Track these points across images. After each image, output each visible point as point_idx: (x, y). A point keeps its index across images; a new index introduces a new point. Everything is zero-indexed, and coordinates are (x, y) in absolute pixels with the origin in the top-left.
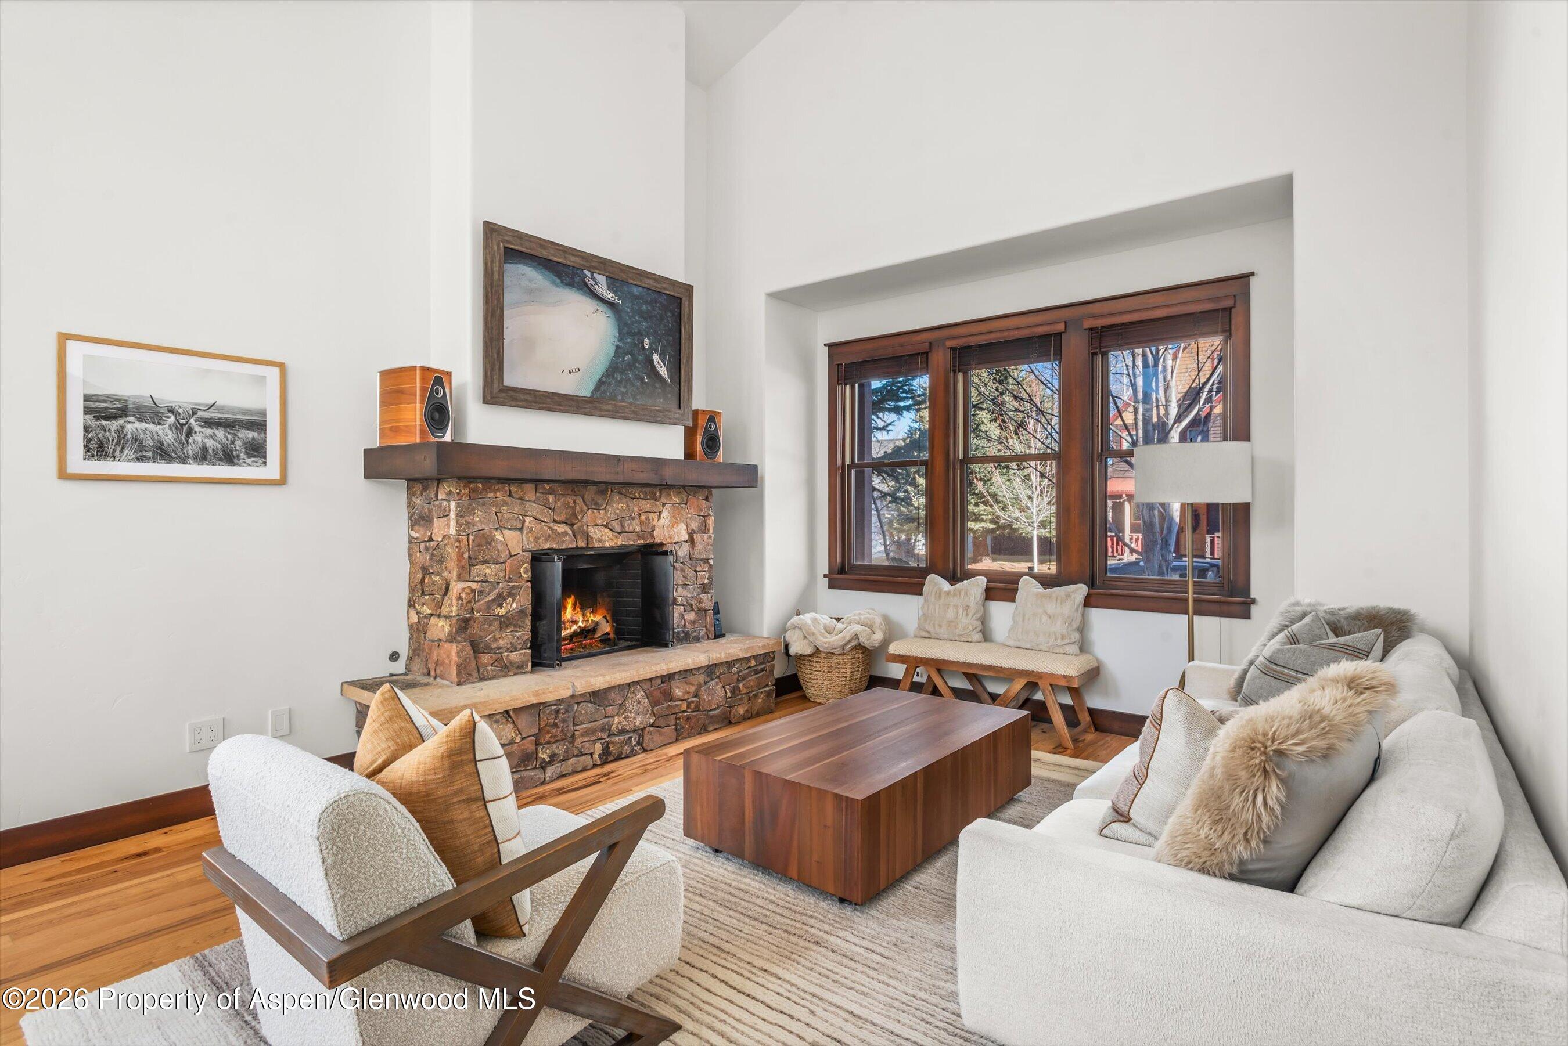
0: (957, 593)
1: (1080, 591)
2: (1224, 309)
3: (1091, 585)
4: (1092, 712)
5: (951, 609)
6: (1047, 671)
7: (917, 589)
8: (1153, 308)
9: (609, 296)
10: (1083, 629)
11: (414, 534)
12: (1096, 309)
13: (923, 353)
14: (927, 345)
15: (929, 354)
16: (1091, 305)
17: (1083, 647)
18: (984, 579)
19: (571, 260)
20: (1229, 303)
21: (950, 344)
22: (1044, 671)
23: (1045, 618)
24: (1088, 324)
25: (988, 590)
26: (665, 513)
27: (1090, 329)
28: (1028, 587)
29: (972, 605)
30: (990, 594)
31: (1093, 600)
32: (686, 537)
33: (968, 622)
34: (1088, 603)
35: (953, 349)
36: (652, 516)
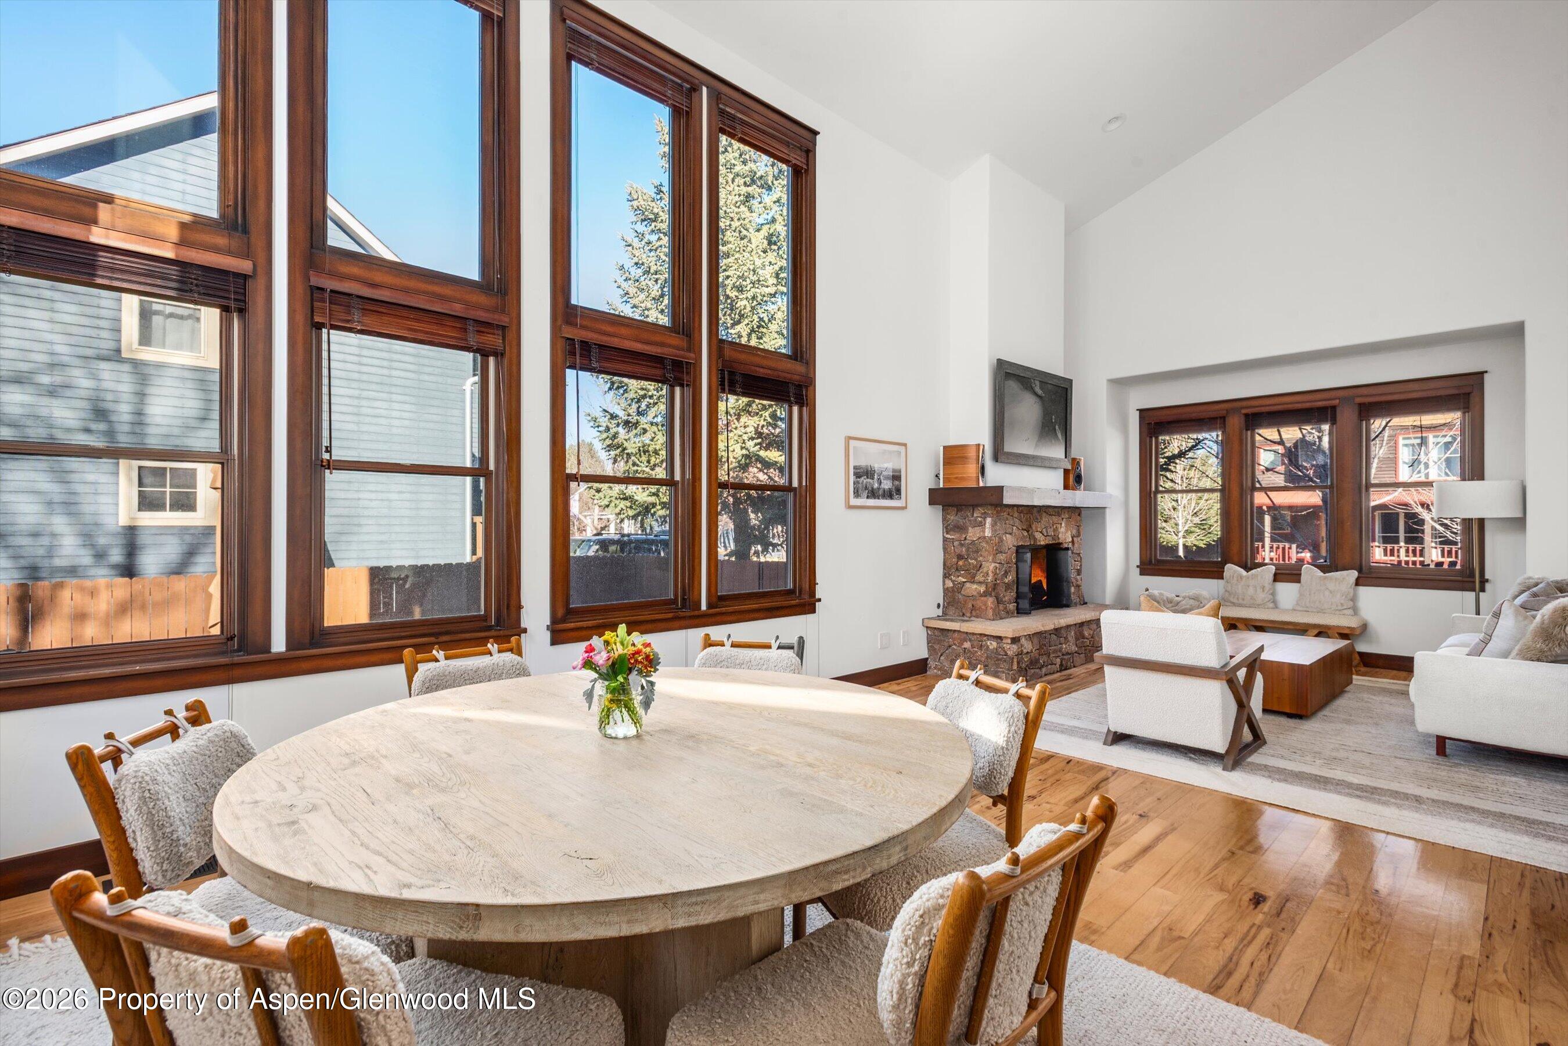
0: (1255, 576)
1: (1354, 574)
2: (1464, 394)
3: (1360, 571)
4: (1361, 654)
5: (1251, 588)
6: (1335, 624)
7: (1219, 575)
8: (1410, 392)
9: (1040, 392)
10: (1354, 599)
11: (948, 536)
12: (1365, 391)
13: (1220, 417)
14: (1225, 412)
15: (1227, 419)
16: (1359, 389)
17: (1355, 610)
18: (1274, 567)
19: (1027, 374)
20: (1467, 390)
21: (1244, 411)
22: (1332, 624)
23: (1327, 593)
24: (1358, 400)
25: (1275, 575)
26: (1063, 525)
27: (1360, 404)
28: (1309, 572)
29: (1266, 585)
30: (1277, 578)
31: (1361, 581)
32: (1070, 539)
33: (1262, 596)
34: (1358, 583)
35: (1246, 415)
36: (1059, 526)
